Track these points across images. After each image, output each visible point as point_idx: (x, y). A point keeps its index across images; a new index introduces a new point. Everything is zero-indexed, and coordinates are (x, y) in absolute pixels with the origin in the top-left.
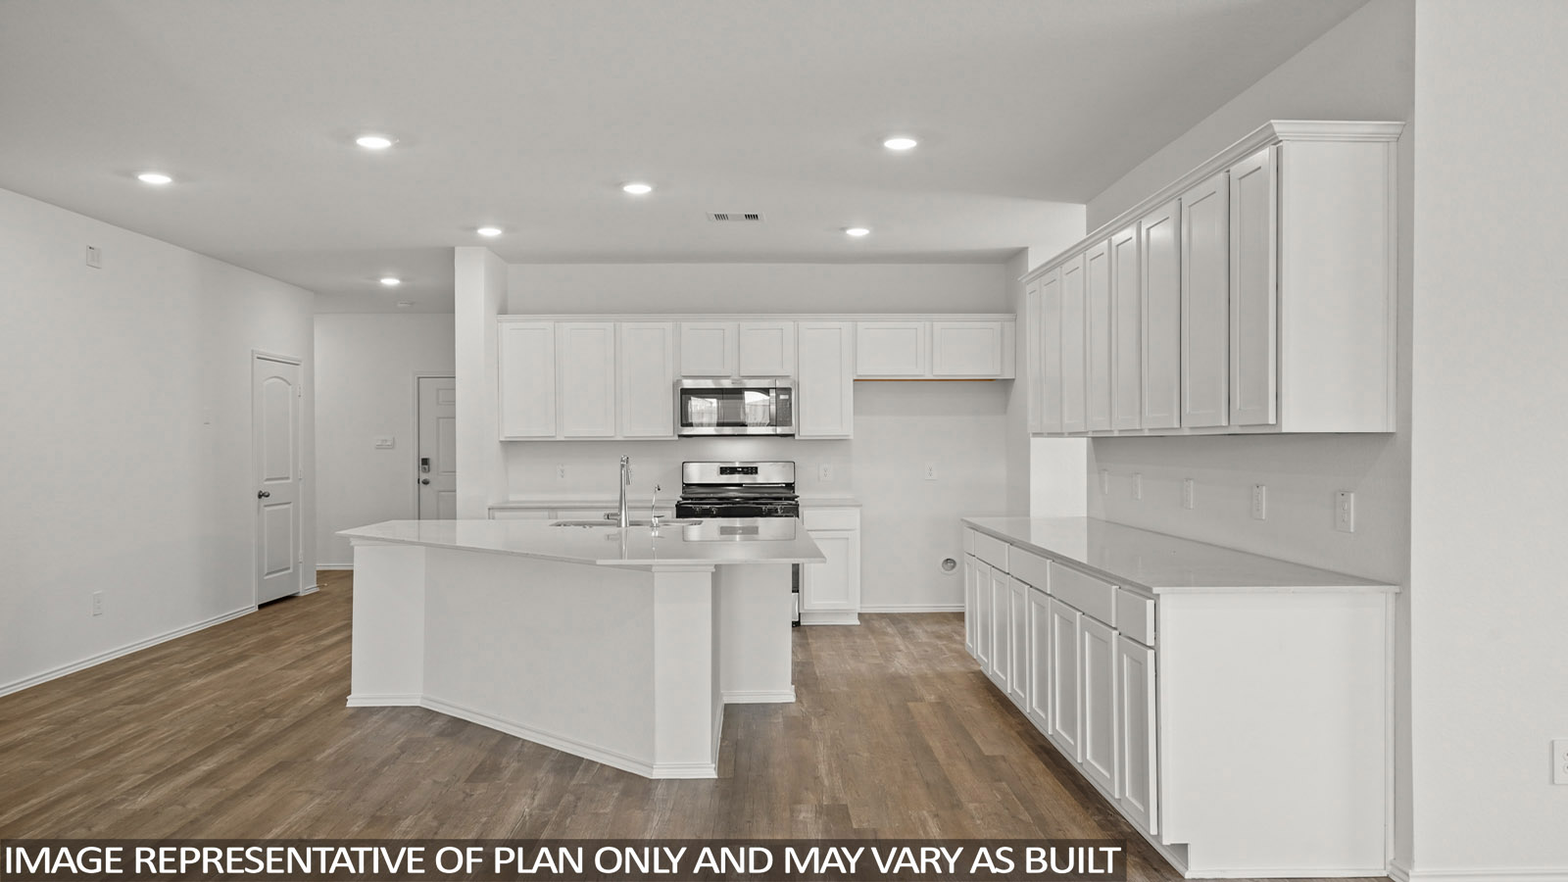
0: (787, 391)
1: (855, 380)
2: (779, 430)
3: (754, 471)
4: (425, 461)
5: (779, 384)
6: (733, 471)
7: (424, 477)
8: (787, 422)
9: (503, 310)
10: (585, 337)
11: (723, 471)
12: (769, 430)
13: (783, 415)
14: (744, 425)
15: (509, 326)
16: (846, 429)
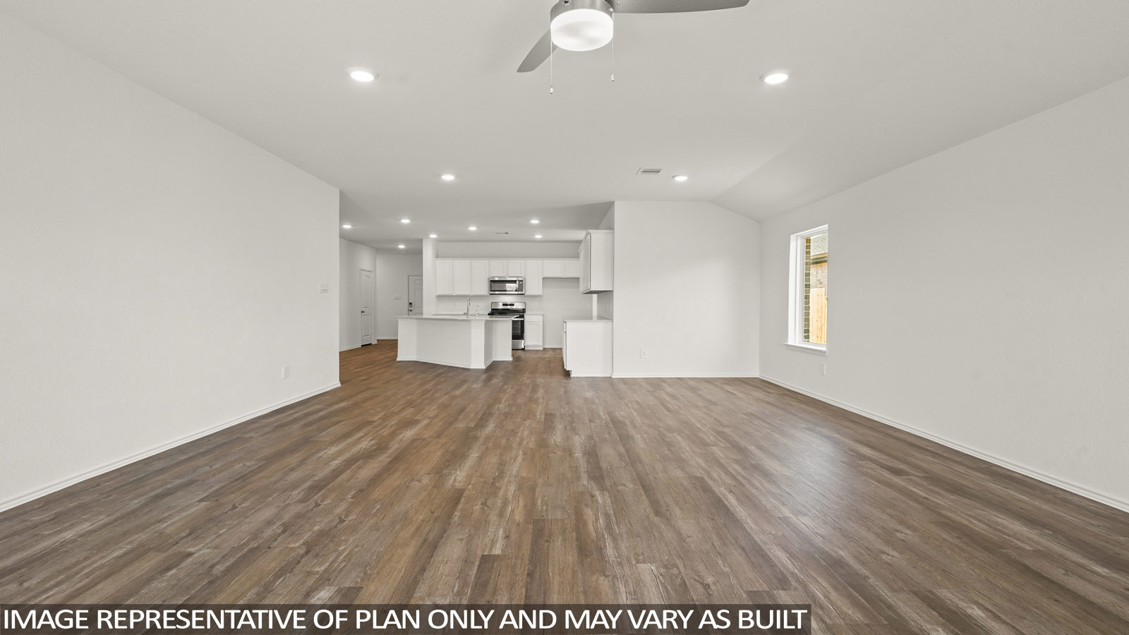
0: (522, 281)
1: (543, 278)
2: (520, 293)
3: (513, 305)
4: (411, 304)
5: (520, 279)
6: (507, 305)
7: (410, 309)
8: (522, 291)
9: (437, 257)
10: (461, 266)
11: (504, 305)
12: (516, 293)
13: (520, 288)
14: (506, 291)
15: (440, 262)
16: (541, 293)
